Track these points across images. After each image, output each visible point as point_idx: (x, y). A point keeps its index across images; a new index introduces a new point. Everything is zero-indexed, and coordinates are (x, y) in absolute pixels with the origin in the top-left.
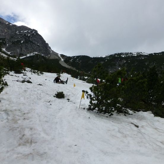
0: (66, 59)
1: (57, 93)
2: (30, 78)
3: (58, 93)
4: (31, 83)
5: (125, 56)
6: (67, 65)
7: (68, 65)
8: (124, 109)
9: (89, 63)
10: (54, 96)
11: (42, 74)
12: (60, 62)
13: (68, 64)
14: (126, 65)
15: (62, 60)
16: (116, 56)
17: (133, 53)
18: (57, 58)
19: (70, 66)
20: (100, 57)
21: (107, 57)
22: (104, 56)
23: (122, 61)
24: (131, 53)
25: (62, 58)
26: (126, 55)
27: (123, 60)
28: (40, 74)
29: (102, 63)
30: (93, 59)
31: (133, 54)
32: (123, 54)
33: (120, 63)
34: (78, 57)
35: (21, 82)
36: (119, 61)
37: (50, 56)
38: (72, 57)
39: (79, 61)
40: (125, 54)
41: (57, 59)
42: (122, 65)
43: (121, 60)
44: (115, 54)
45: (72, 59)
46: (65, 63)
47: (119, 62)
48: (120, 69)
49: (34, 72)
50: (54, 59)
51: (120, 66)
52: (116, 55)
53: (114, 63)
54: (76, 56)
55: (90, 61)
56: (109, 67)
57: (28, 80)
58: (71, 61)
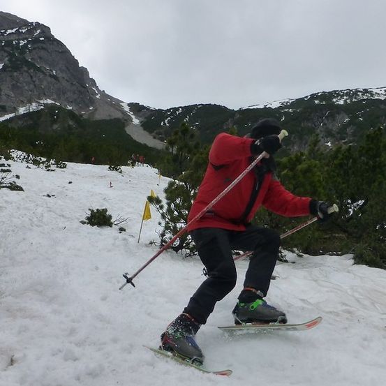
0: (149, 118)
1: (89, 213)
2: (18, 177)
3: (92, 211)
4: (21, 189)
5: (345, 101)
6: (152, 137)
7: (155, 138)
9: (225, 128)
10: (83, 223)
11: (61, 167)
12: (128, 130)
13: (153, 134)
14: (350, 130)
15: (136, 121)
16: (316, 102)
17: (375, 91)
18: (119, 115)
19: (162, 140)
20: (262, 107)
21: (285, 106)
22: (275, 106)
23: (338, 117)
24: (366, 91)
25: (133, 117)
26: (351, 97)
27: (338, 114)
28: (53, 167)
30: (238, 116)
31: (372, 95)
32: (338, 95)
33: (330, 126)
34: (187, 110)
36: (327, 117)
37: (96, 110)
38: (168, 110)
39: (192, 122)
40: (347, 94)
41: (118, 120)
42: (338, 133)
43: (332, 116)
44: (312, 95)
45: (169, 116)
46: (146, 133)
47: (326, 121)
48: (329, 144)
49: (36, 163)
50: (108, 118)
51: (329, 134)
52: (316, 99)
53: (310, 125)
54: (181, 107)
55: (229, 121)
56: (292, 139)
57: (10, 183)
58: (165, 124)
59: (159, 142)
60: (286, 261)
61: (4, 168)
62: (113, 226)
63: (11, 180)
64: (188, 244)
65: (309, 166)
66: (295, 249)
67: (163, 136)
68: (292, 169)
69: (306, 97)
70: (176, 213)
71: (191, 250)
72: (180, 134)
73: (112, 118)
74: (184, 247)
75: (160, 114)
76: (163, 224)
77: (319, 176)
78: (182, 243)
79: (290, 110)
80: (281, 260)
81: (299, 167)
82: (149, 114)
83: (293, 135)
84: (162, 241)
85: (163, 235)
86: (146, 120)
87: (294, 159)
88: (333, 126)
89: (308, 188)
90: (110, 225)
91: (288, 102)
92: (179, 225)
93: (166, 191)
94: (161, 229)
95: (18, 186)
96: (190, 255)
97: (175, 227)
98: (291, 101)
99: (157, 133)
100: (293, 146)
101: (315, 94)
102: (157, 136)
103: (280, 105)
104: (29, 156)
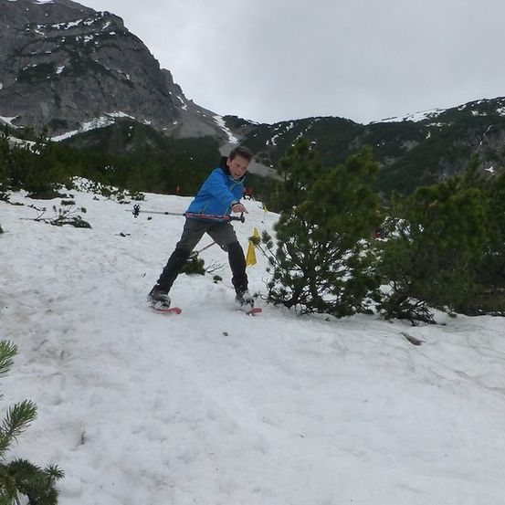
0: (250, 136)
2: (84, 210)
4: (88, 226)
7: (257, 161)
8: (416, 306)
9: (351, 148)
11: (136, 199)
12: (224, 151)
13: (256, 156)
15: (233, 140)
16: (474, 113)
18: (211, 132)
19: (267, 164)
20: (400, 120)
21: (431, 118)
22: (417, 118)
23: (504, 134)
25: (230, 134)
27: (504, 129)
28: (127, 199)
29: (410, 145)
30: (368, 133)
32: (504, 104)
33: (492, 146)
34: (301, 124)
35: (52, 223)
36: (488, 134)
37: (181, 125)
38: (276, 125)
41: (208, 138)
42: (503, 155)
43: (495, 132)
44: (469, 105)
45: (277, 132)
47: (486, 139)
48: (491, 170)
49: (106, 193)
50: (196, 136)
51: (492, 157)
52: (474, 109)
53: (464, 143)
54: (292, 121)
55: (356, 139)
56: (440, 163)
57: (74, 218)
58: (271, 143)
59: (263, 166)
60: (434, 323)
61: (65, 199)
62: (206, 273)
63: (75, 215)
64: (304, 297)
65: (467, 196)
66: (446, 307)
67: (269, 159)
68: (443, 200)
69: (461, 107)
70: (289, 257)
71: (309, 305)
72: (296, 152)
73: (203, 136)
74: (299, 302)
75: (265, 130)
76: (272, 271)
77: (480, 209)
78: (296, 296)
79: (439, 124)
80: (427, 321)
81: (454, 197)
82: (250, 130)
83: (442, 158)
84: (271, 293)
85: (271, 285)
86: (246, 138)
87: (448, 186)
88: (497, 145)
89: (466, 224)
90: (202, 272)
91: (435, 114)
92: (292, 273)
93: (276, 227)
94: (270, 277)
95: (83, 222)
96: (307, 312)
97: (288, 276)
98: (439, 112)
99: (261, 156)
100: (441, 174)
101: (472, 103)
102: (261, 159)
103: (425, 117)
104: (96, 184)
